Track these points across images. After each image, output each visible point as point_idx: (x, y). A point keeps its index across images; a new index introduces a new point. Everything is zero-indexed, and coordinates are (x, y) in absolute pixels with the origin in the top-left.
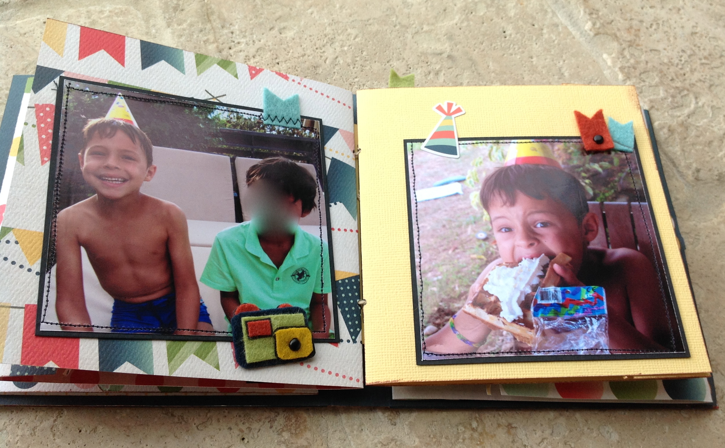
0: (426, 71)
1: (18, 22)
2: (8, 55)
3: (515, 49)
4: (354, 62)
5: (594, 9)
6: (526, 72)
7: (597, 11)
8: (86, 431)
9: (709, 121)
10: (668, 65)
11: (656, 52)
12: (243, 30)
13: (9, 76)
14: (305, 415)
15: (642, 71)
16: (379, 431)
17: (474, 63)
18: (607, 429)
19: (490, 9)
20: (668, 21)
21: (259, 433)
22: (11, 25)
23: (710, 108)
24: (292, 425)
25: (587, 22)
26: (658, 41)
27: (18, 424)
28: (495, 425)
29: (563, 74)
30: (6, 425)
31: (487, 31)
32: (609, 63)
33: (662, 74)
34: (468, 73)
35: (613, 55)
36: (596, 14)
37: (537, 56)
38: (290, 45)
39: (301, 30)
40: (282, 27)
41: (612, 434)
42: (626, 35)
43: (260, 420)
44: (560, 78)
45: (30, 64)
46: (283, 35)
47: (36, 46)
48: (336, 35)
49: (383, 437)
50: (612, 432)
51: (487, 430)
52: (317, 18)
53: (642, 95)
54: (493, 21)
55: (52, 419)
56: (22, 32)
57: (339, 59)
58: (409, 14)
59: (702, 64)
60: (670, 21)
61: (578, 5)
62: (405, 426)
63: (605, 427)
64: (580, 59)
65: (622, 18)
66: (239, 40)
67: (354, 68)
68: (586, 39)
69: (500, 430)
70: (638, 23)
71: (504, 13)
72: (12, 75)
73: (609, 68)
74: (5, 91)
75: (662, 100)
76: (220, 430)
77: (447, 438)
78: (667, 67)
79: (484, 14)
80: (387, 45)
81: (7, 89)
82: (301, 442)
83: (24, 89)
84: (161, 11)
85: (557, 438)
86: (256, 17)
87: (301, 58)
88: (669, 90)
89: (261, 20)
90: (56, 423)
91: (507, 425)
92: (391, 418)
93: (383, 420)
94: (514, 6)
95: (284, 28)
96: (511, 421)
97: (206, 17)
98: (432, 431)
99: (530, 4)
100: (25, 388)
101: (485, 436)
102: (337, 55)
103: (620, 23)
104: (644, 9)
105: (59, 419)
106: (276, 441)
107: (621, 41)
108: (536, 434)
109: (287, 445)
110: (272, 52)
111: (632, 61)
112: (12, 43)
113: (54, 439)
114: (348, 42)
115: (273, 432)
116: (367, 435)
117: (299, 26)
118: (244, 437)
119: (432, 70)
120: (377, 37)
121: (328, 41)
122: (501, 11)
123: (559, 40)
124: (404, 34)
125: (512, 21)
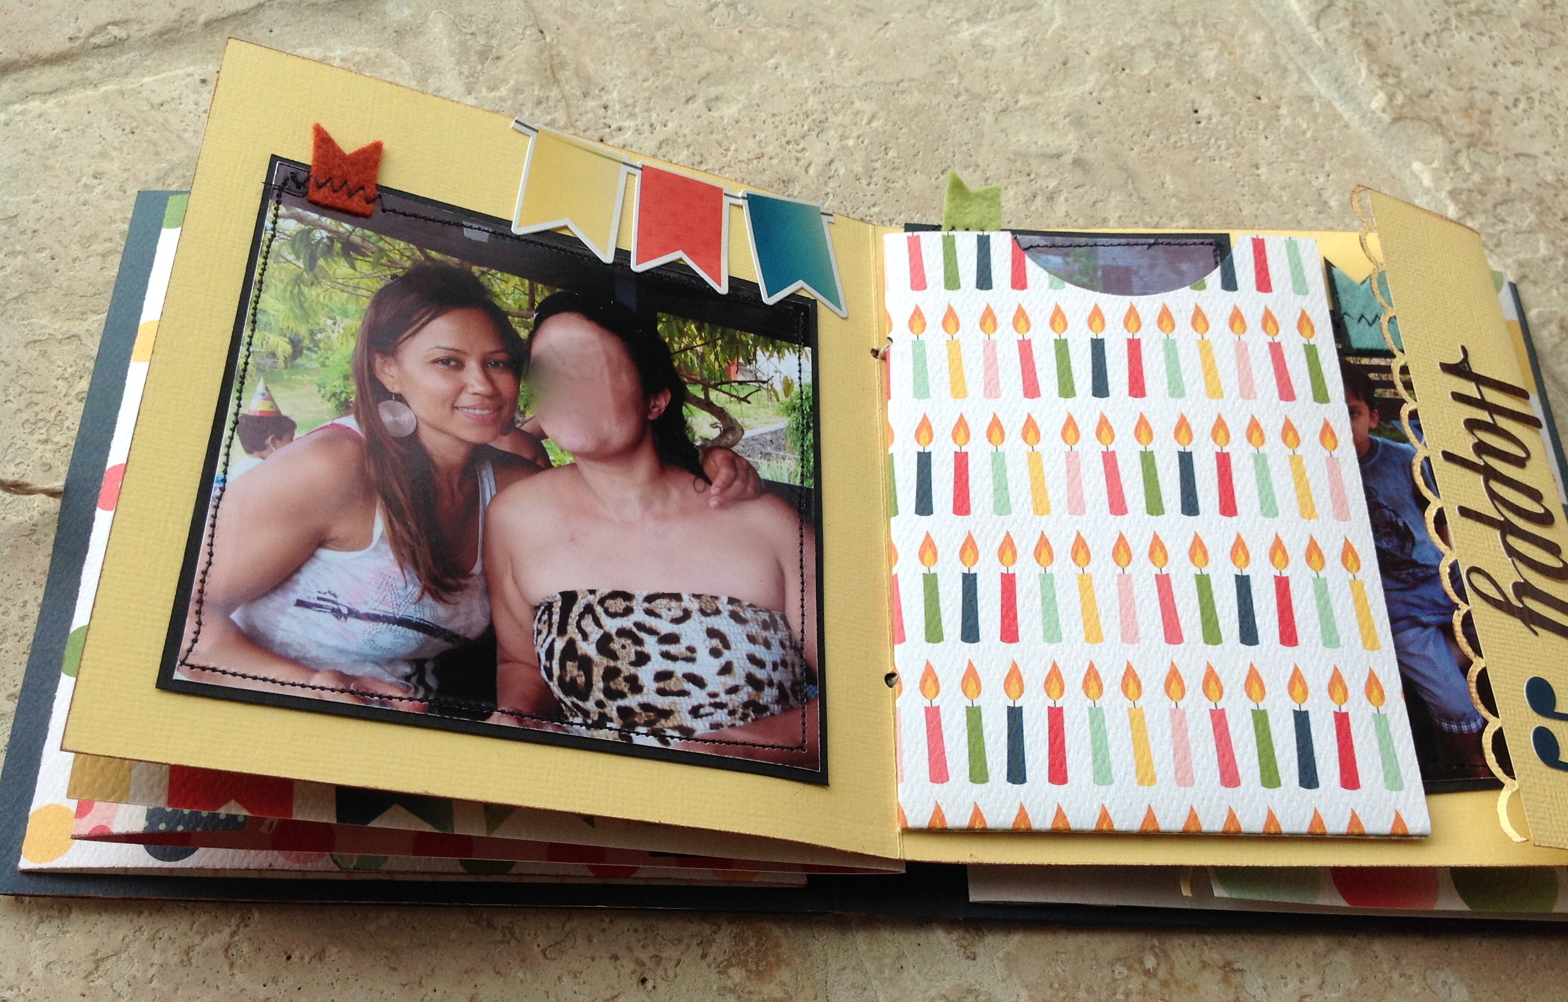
0: (1028, 193)
1: (146, 80)
2: (125, 149)
3: (1219, 147)
4: (870, 173)
5: (1389, 66)
6: (1246, 198)
7: (1397, 69)
8: (302, 958)
10: (1556, 188)
11: (1528, 159)
12: (630, 101)
13: (129, 193)
14: (777, 932)
15: (1499, 200)
16: (939, 972)
17: (1130, 176)
18: (1442, 977)
19: (1164, 62)
20: (1551, 93)
21: (678, 969)
22: (131, 86)
24: (749, 952)
25: (1375, 94)
26: (1532, 136)
27: (153, 939)
28: (1196, 964)
29: (1326, 203)
30: (127, 940)
31: (1157, 108)
32: (1427, 180)
33: (1544, 208)
34: (1118, 198)
35: (1436, 165)
36: (1394, 76)
37: (1270, 164)
38: (730, 134)
39: (753, 102)
40: (712, 96)
41: (1454, 988)
42: (1460, 123)
43: (680, 941)
44: (1319, 213)
45: (172, 169)
46: (715, 114)
47: (185, 130)
48: (830, 115)
49: (947, 984)
50: (1454, 984)
51: (1179, 974)
52: (788, 77)
53: (1499, 250)
54: (1171, 87)
55: (227, 931)
56: (156, 100)
57: (837, 164)
58: (986, 72)
60: (1556, 93)
61: (1356, 57)
62: (995, 962)
63: (1438, 972)
64: (1363, 172)
65: (1450, 85)
66: (621, 124)
67: (869, 184)
68: (1374, 128)
69: (1207, 974)
70: (1486, 96)
71: (1195, 72)
72: (135, 191)
73: (1427, 191)
74: (119, 223)
75: (1544, 261)
76: (593, 960)
77: (1089, 990)
78: (1554, 192)
79: (1150, 74)
80: (940, 136)
81: (123, 221)
82: (771, 989)
83: (161, 221)
84: (453, 60)
85: (1333, 995)
86: (657, 74)
87: (755, 162)
88: (1558, 242)
89: (667, 82)
90: (237, 938)
91: (1222, 964)
92: (964, 943)
93: (949, 946)
94: (1216, 57)
95: (717, 98)
96: (1231, 955)
97: (548, 73)
98: (1057, 974)
99: (1249, 52)
100: (169, 860)
101: (1173, 987)
102: (831, 156)
103: (1448, 96)
104: (1499, 67)
105: (241, 930)
106: (715, 987)
107: (1451, 134)
108: (1286, 985)
109: (740, 997)
110: (691, 149)
111: (1477, 178)
112: (135, 124)
113: (232, 975)
114: (854, 128)
115: (709, 966)
116: (913, 979)
117: (749, 94)
118: (645, 976)
119: (1041, 190)
120: (916, 119)
121: (813, 127)
122: (1186, 66)
123: (1314, 131)
124: (977, 113)
125: (1211, 88)
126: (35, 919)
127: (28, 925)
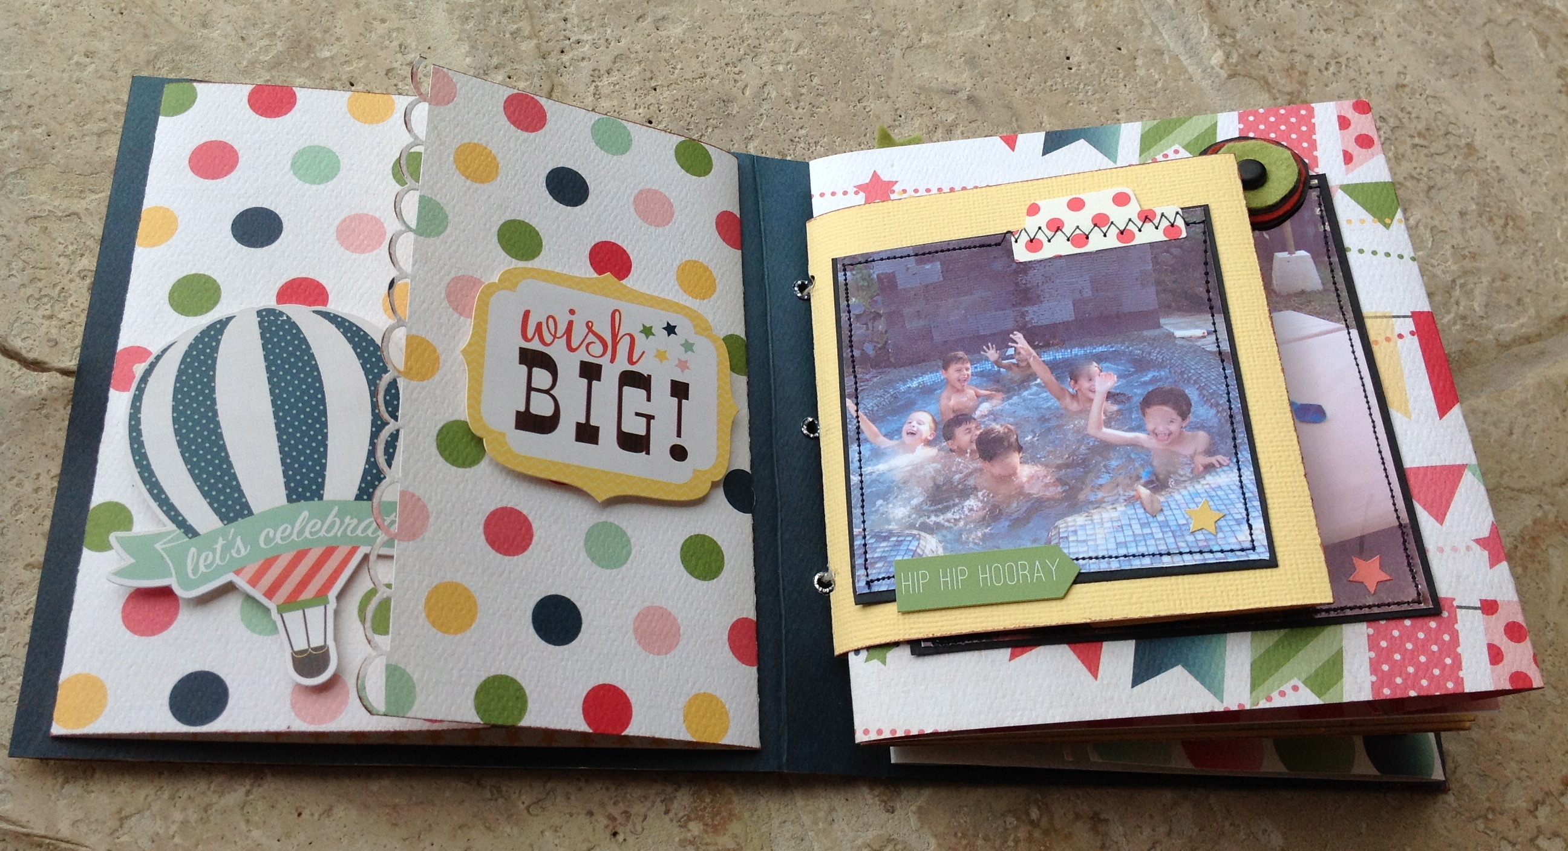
0: (932, 126)
3: (1087, 92)
4: (798, 97)
5: (1227, 27)
7: (1233, 29)
8: (312, 815)
9: (1428, 256)
16: (864, 824)
17: (1017, 115)
19: (1043, 11)
20: (1355, 59)
21: (645, 824)
23: (1428, 231)
24: (705, 808)
25: (1215, 51)
27: (173, 799)
28: (1071, 816)
30: (149, 799)
31: (1037, 53)
36: (1230, 36)
37: (1130, 110)
38: (676, 53)
39: (696, 25)
40: (660, 16)
42: (1283, 82)
43: (646, 798)
46: (662, 33)
48: (762, 41)
49: (871, 834)
51: (1057, 824)
54: (1048, 35)
57: (769, 87)
59: (1415, 146)
60: (1359, 59)
61: (1200, 16)
62: (910, 814)
65: (1275, 47)
66: (579, 37)
67: (797, 108)
68: (1213, 82)
69: (1079, 824)
70: (1304, 59)
71: (1067, 22)
76: (571, 816)
77: (986, 839)
79: (1031, 21)
80: (856, 68)
82: (724, 841)
83: (158, 108)
85: (1178, 841)
87: (699, 80)
90: (252, 797)
91: (1091, 815)
92: (885, 798)
93: (871, 801)
94: (1085, 9)
95: (664, 18)
96: (1098, 807)
98: (960, 825)
99: (1112, 6)
100: (192, 726)
101: (1053, 835)
102: (764, 80)
103: (1274, 58)
104: (1315, 33)
105: (255, 789)
106: (677, 839)
107: (1275, 91)
108: (1141, 833)
110: (643, 65)
113: (249, 831)
114: (784, 54)
115: (672, 821)
116: (843, 831)
117: (692, 17)
118: (616, 829)
119: (941, 122)
120: (837, 50)
121: (749, 52)
122: (1061, 16)
123: (1165, 81)
124: (888, 48)
125: (1080, 37)
126: (60, 780)
127: (54, 785)
